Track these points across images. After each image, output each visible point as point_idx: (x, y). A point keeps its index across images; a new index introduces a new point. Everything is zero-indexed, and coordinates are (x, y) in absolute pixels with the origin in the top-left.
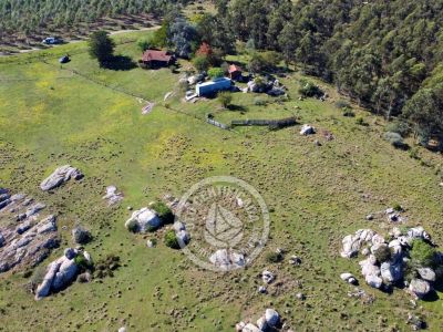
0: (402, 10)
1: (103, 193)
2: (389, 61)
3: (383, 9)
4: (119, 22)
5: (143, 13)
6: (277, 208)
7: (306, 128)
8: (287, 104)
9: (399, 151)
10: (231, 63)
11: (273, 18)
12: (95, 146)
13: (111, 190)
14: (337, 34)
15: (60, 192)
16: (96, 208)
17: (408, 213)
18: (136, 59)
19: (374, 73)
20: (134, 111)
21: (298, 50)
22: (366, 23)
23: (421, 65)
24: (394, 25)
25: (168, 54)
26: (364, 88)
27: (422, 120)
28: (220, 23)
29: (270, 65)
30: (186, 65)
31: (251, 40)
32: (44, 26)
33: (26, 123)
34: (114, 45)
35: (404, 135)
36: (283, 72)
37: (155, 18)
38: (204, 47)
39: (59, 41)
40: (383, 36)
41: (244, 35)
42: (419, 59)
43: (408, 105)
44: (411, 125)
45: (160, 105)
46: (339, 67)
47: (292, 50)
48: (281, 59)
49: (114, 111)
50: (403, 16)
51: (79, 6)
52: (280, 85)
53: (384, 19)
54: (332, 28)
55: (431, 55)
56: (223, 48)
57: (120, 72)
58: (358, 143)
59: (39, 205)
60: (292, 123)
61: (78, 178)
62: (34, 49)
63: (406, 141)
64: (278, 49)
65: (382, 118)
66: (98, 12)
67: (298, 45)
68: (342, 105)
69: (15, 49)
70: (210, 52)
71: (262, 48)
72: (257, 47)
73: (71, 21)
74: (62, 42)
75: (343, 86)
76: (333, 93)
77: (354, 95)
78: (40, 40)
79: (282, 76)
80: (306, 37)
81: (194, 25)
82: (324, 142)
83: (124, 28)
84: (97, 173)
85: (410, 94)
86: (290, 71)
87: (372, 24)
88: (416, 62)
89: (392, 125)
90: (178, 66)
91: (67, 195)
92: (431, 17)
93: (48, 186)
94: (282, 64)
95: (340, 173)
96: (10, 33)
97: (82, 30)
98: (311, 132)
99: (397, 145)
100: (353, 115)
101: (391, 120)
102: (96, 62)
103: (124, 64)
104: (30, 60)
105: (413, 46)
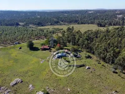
0: (111, 35)
1: (28, 87)
2: (109, 48)
3: (106, 35)
4: (35, 38)
5: (42, 36)
6: (80, 91)
7: (87, 67)
8: (82, 60)
9: (115, 74)
10: (66, 49)
11: (77, 37)
12: (27, 73)
13: (31, 86)
14: (95, 41)
15: (16, 86)
16: (26, 91)
17: (119, 93)
18: (40, 48)
19: (105, 52)
20: (39, 62)
21: (84, 46)
22: (102, 38)
23: (118, 49)
24: (110, 39)
25: (48, 46)
26: (103, 56)
27: (120, 65)
28: (62, 38)
29: (77, 49)
30: (53, 49)
31: (71, 43)
32: (15, 39)
33: (8, 66)
34: (34, 44)
35: (116, 69)
36: (80, 51)
37: (45, 37)
38: (58, 45)
39: (19, 43)
40: (107, 42)
41: (69, 42)
42: (117, 48)
43: (116, 61)
44: (117, 66)
45: (46, 61)
46: (96, 50)
47: (82, 45)
48: (79, 48)
49: (33, 62)
50: (112, 37)
51: (25, 34)
52: (80, 55)
53: (107, 37)
54: (93, 40)
55: (121, 47)
56: (63, 45)
57: (35, 51)
58: (102, 71)
59: (9, 90)
60: (83, 66)
61: (21, 82)
62: (12, 45)
63: (116, 71)
64: (79, 45)
65: (109, 64)
66: (30, 36)
67: (84, 44)
68: (97, 61)
69: (7, 45)
70: (60, 46)
71: (74, 45)
72: (73, 45)
73: (22, 38)
74: (20, 44)
75: (97, 55)
76: (95, 57)
77: (100, 58)
78: (14, 43)
79: (80, 53)
80: (86, 42)
81: (56, 39)
82: (93, 71)
83: (37, 40)
84: (27, 81)
85: (116, 58)
86: (82, 51)
87: (104, 39)
88: (117, 49)
89: (112, 66)
90: (51, 50)
91: (18, 87)
92: (120, 37)
93: (12, 85)
94: (80, 49)
95: (98, 80)
96: (6, 41)
97: (25, 40)
98: (89, 68)
99: (114, 72)
100: (100, 63)
101: (111, 65)
102: (29, 49)
103: (36, 49)
104: (10, 48)
105: (115, 44)
